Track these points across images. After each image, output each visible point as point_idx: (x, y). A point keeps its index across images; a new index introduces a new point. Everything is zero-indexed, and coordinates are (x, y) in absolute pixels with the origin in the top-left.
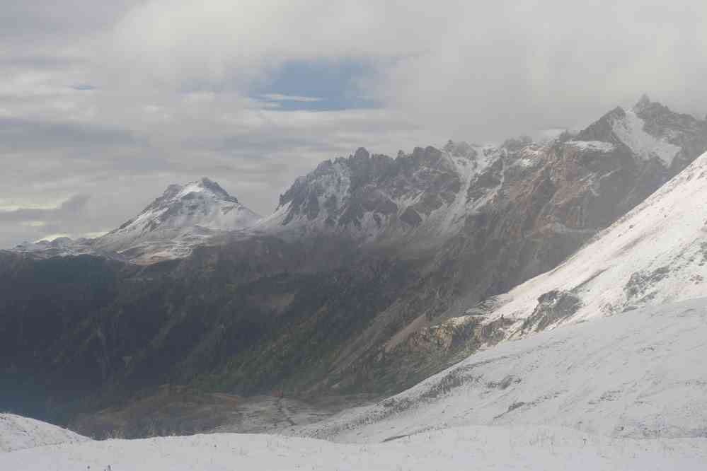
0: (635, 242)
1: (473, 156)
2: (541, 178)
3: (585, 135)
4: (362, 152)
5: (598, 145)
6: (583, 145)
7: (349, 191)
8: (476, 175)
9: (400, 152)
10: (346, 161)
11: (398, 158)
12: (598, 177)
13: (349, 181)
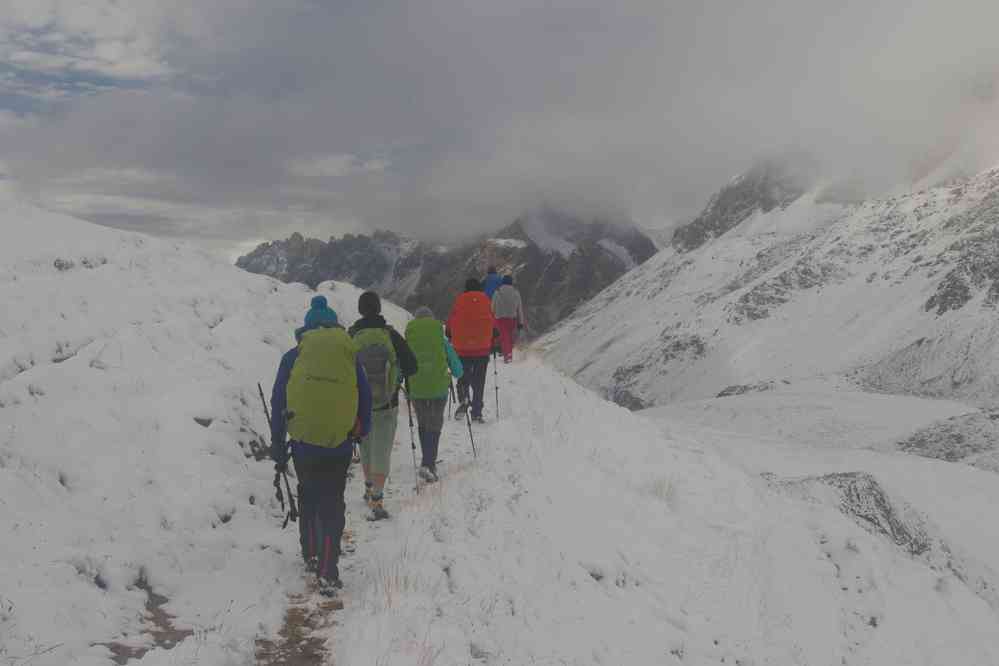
0: (608, 344)
1: (396, 242)
2: (469, 267)
3: (501, 234)
4: (297, 236)
5: (514, 243)
6: (502, 242)
7: (287, 269)
8: (400, 259)
9: (332, 238)
10: (283, 244)
11: (331, 243)
12: (515, 267)
13: (285, 260)
